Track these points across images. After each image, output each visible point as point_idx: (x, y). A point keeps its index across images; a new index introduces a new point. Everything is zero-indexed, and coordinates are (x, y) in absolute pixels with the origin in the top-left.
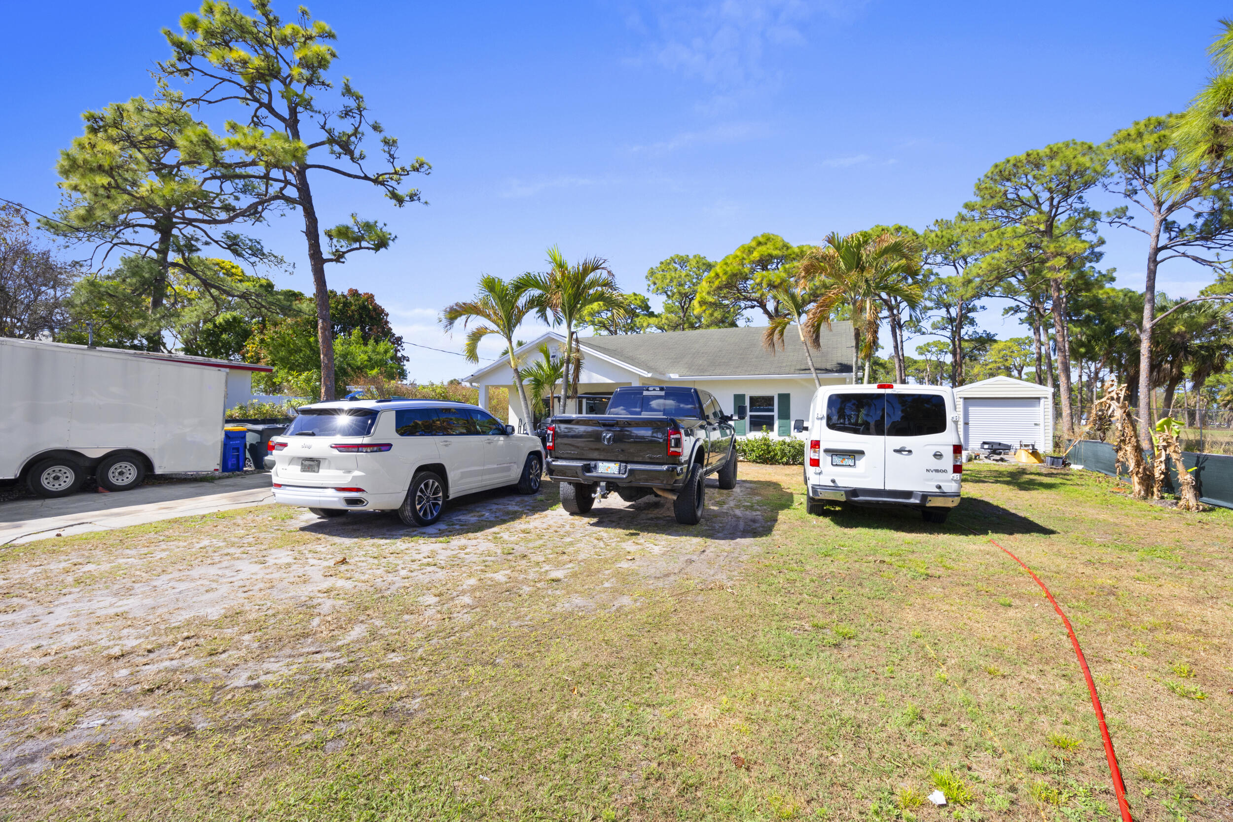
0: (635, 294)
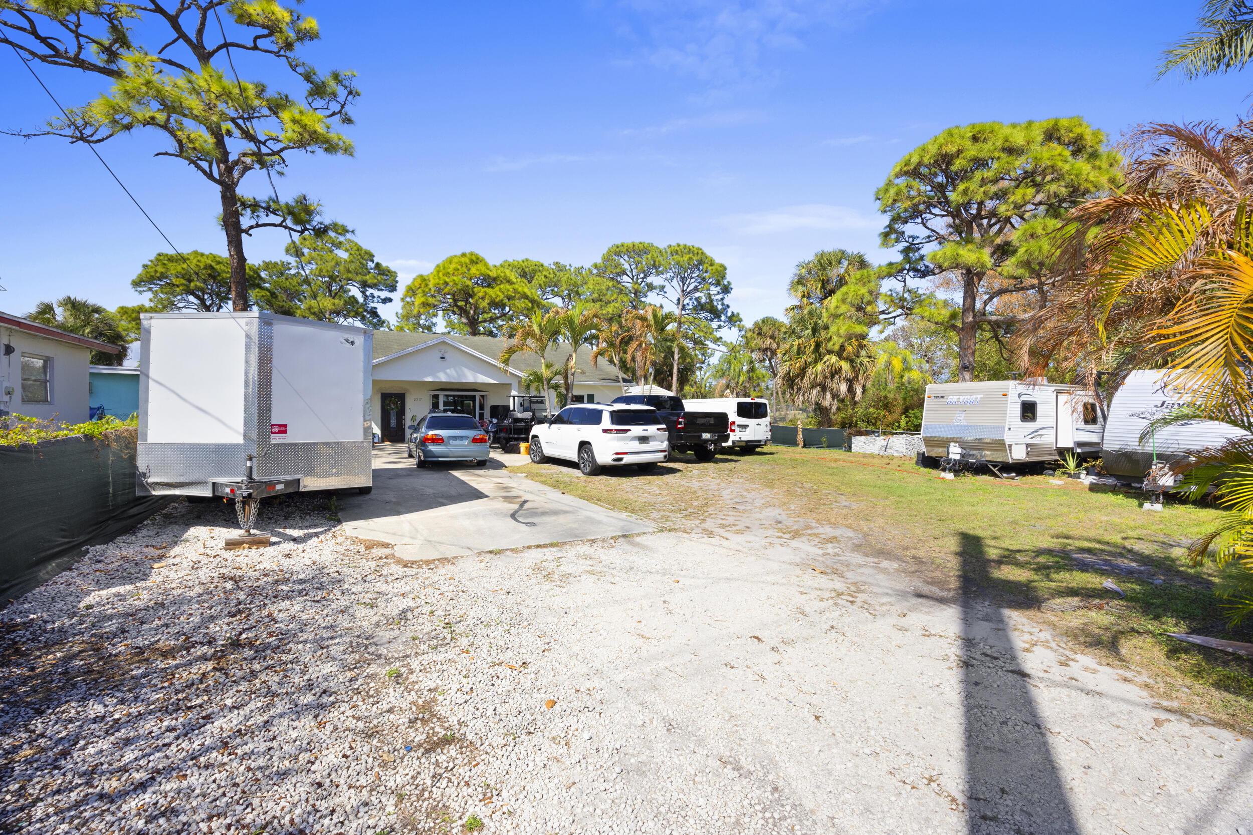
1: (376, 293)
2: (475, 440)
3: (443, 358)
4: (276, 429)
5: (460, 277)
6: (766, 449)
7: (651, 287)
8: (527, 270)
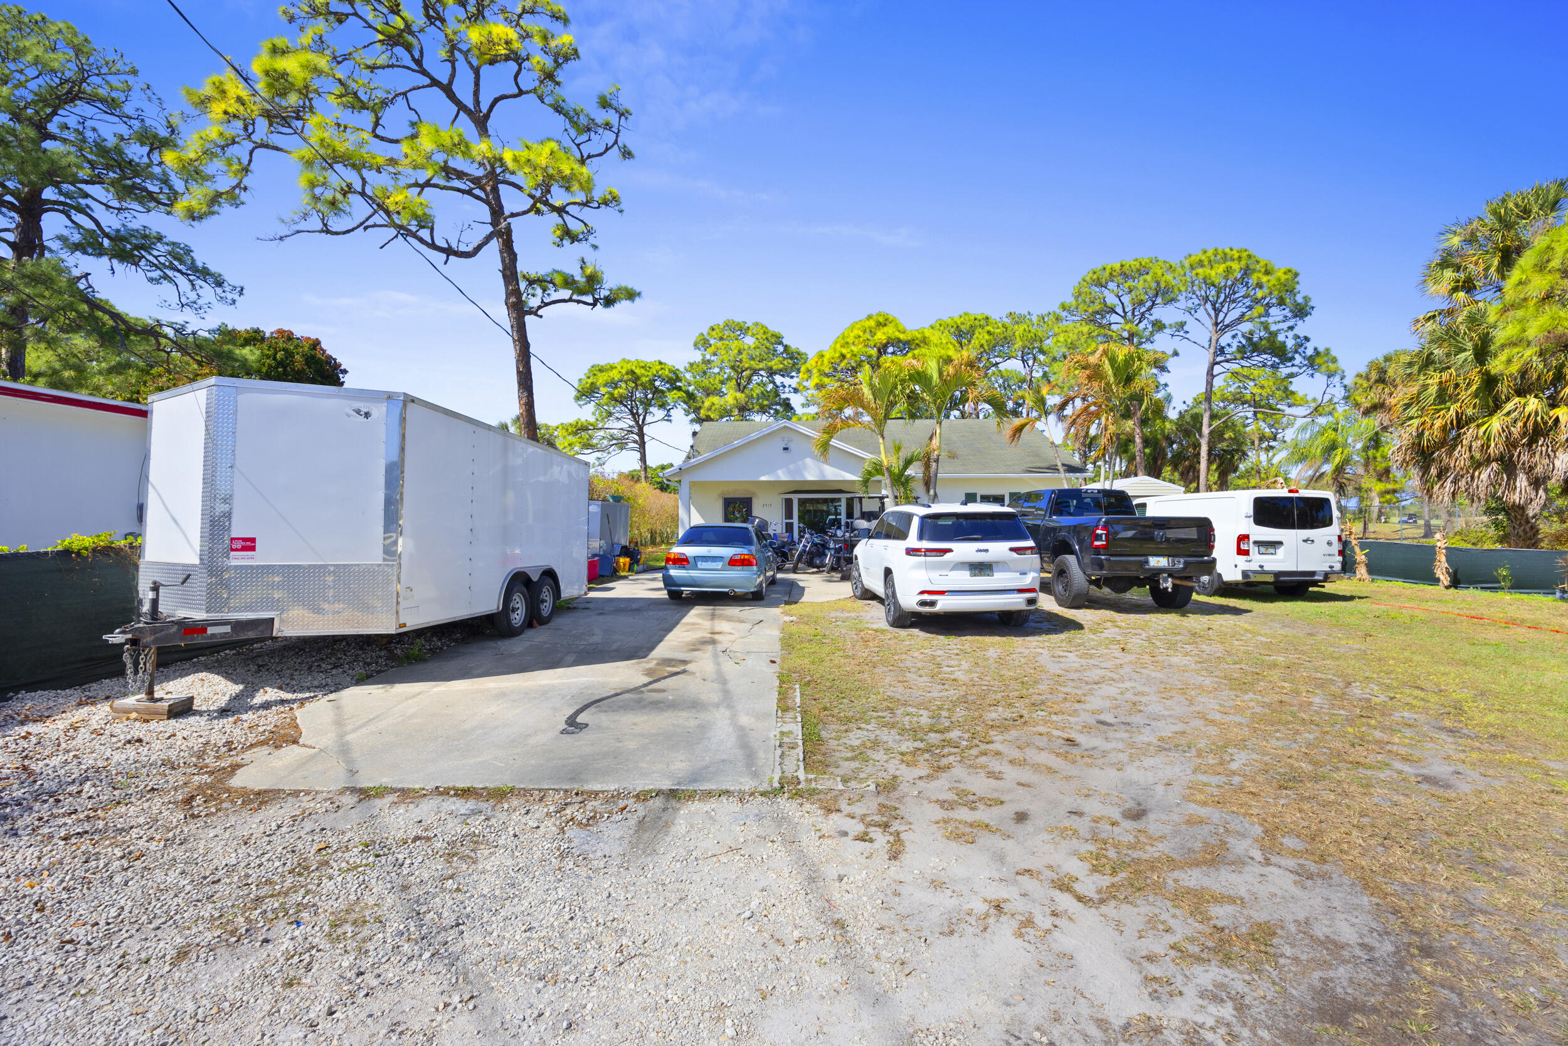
0: (660, 363)
1: (787, 381)
2: (733, 562)
3: (786, 449)
4: (239, 545)
5: (860, 346)
6: (1329, 588)
7: (1159, 326)
8: (963, 327)
